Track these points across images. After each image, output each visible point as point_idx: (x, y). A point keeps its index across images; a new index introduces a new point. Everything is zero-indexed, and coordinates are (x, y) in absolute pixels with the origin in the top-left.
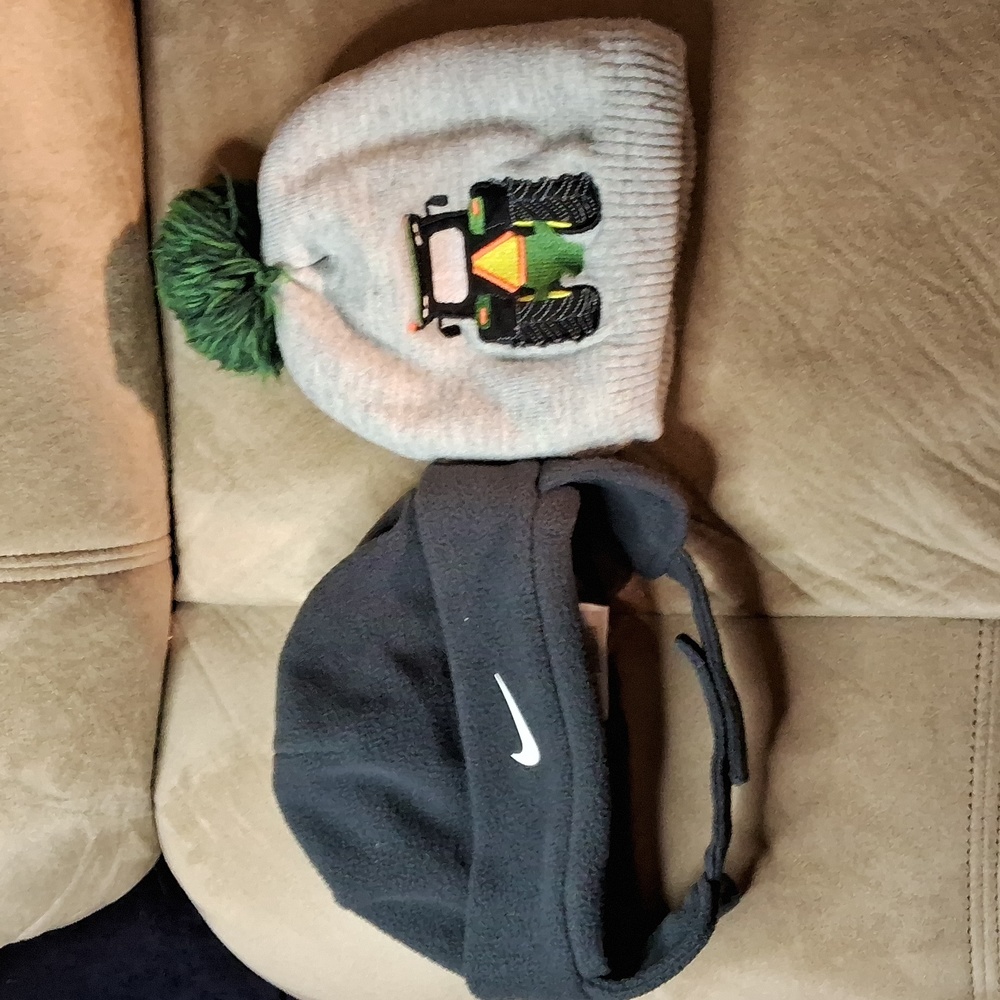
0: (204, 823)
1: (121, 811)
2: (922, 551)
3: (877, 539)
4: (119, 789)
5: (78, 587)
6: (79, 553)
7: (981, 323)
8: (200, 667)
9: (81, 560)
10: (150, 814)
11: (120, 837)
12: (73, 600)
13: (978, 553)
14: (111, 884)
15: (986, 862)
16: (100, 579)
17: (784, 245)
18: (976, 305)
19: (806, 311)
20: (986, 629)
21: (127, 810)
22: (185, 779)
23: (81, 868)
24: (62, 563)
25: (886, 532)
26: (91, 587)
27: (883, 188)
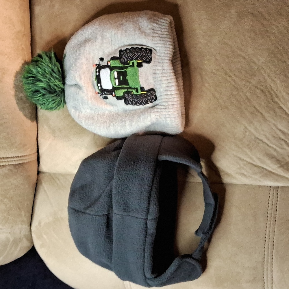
0: (44, 236)
1: (21, 232)
2: (253, 166)
3: (240, 162)
4: (20, 226)
5: (8, 167)
6: (8, 158)
7: (272, 99)
8: (45, 191)
9: (9, 160)
10: (30, 233)
11: (20, 240)
12: (6, 171)
13: (270, 167)
14: (18, 253)
15: (269, 258)
16: (15, 165)
17: (215, 74)
18: (271, 94)
19: (221, 94)
20: (272, 189)
21: (22, 232)
22: (40, 223)
23: (8, 249)
24: (3, 160)
25: (243, 160)
26: (12, 168)
27: (244, 58)
